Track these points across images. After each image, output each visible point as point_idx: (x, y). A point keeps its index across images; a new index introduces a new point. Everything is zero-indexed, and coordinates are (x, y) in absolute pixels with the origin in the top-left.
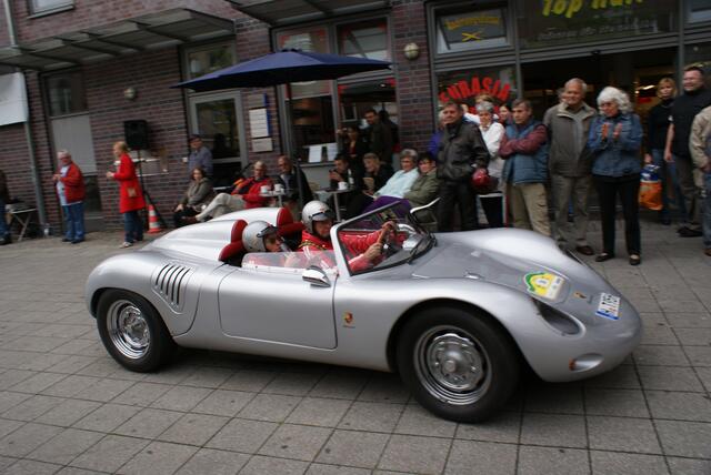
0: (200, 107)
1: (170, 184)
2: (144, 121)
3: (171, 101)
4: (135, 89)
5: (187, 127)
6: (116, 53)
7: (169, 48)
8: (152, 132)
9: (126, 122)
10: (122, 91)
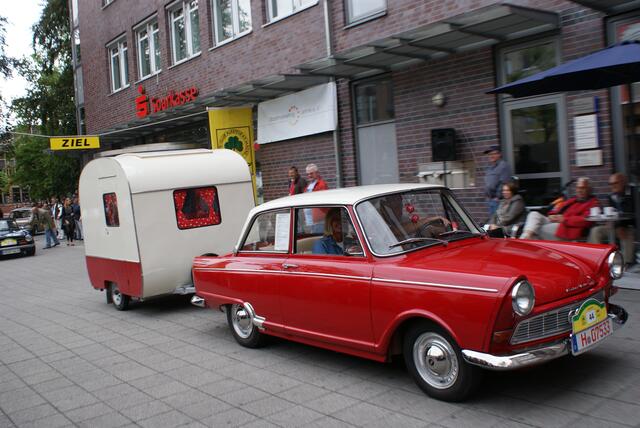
0: (515, 113)
1: (477, 200)
2: (452, 130)
3: (483, 107)
4: (444, 95)
5: (499, 136)
6: (426, 58)
7: (483, 49)
8: (460, 141)
9: (433, 131)
10: (431, 97)
